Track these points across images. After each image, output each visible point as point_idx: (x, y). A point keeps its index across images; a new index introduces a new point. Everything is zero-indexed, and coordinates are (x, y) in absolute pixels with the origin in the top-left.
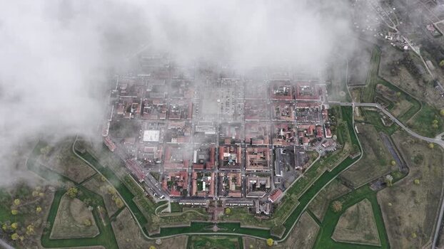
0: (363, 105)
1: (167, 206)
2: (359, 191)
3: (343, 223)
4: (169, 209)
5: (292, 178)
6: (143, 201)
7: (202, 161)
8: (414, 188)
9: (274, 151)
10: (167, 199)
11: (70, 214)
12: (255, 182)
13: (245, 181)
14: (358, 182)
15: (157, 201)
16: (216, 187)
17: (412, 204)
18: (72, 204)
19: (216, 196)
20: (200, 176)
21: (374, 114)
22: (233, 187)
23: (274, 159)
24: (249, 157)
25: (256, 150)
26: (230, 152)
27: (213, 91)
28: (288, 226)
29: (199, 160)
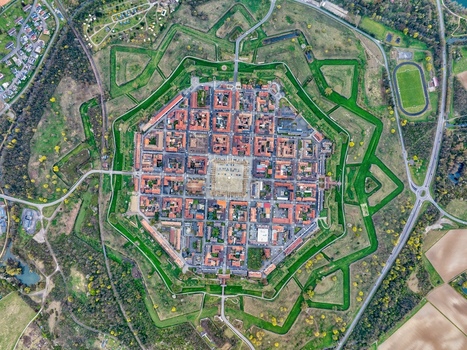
0: (237, 52)
1: (323, 220)
2: (314, 72)
3: (338, 89)
4: (325, 219)
6: (319, 238)
7: (286, 193)
8: (313, 30)
9: (279, 134)
10: (316, 220)
11: (326, 293)
12: (306, 151)
13: (304, 160)
14: (307, 72)
15: (318, 228)
16: (309, 182)
17: (325, 35)
18: (318, 292)
19: (316, 182)
20: (300, 195)
21: (246, 45)
22: (309, 169)
23: (286, 134)
24: (285, 155)
25: (279, 148)
26: (280, 170)
27: (219, 182)
28: (339, 130)
29: (285, 196)
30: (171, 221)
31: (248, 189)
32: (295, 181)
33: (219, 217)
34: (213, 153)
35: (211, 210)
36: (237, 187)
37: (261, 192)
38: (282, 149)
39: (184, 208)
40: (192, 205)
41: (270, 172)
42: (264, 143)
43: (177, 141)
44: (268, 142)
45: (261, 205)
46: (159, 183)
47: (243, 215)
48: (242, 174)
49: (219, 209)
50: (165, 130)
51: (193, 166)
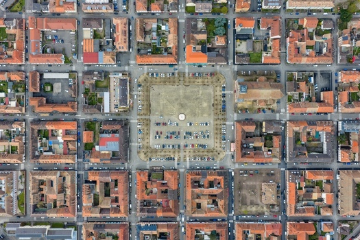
7: (48, 88)
20: (16, 86)
23: (54, 225)
24: (54, 178)
25: (69, 192)
27: (205, 105)
29: (50, 83)
30: (310, 12)
31: (138, 92)
32: (30, 118)
33: (201, 25)
34: (223, 172)
35: (219, 42)
36: (162, 95)
37: (107, 88)
38: (62, 190)
39: (282, 43)
40: (265, 49)
41: (86, 137)
42: (106, 203)
43: (308, 195)
44: (96, 203)
45: (105, 60)
46: (344, 96)
47: (145, 32)
48: (154, 129)
49: (202, 43)
50: (336, 218)
51: (268, 139)
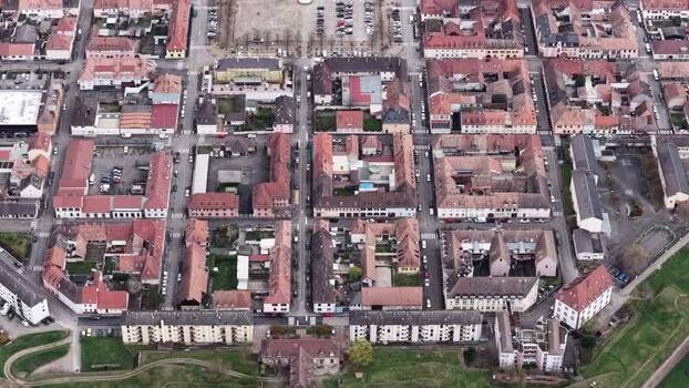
1: (62, 352)
4: (72, 362)
5: (659, 240)
9: (562, 153)
10: (63, 323)
12: (487, 246)
15: (14, 331)
16: (301, 278)
19: (302, 312)
22: (380, 276)
26: (361, 156)
